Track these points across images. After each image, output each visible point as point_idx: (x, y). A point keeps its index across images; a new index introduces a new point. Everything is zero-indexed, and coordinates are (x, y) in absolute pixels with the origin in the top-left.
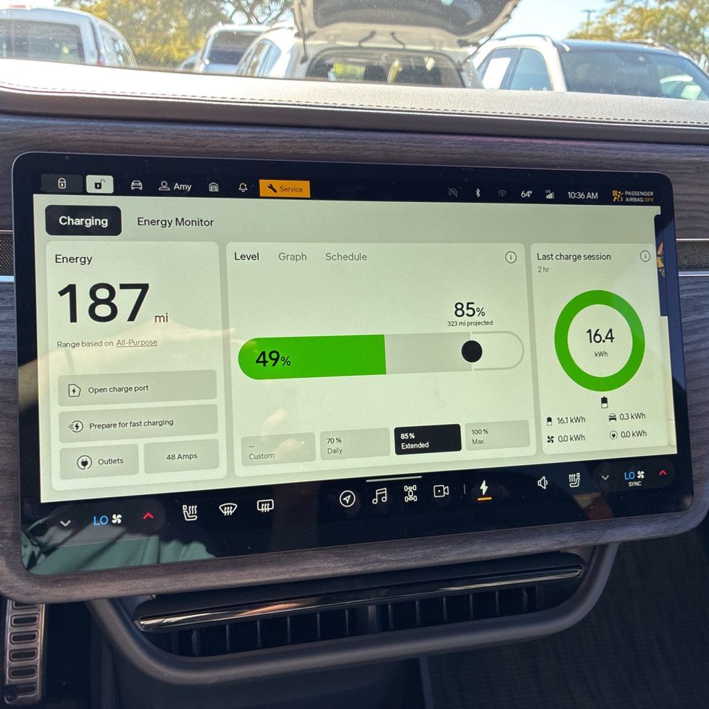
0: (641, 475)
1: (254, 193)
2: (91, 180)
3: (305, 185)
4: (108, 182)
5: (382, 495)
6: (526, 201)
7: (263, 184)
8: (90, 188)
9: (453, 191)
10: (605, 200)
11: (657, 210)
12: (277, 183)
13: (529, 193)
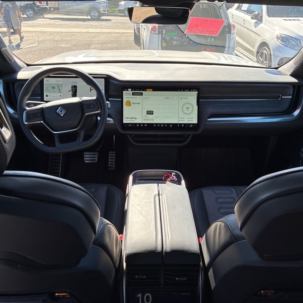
0: (192, 125)
1: (146, 91)
2: (129, 89)
3: (152, 90)
4: (131, 90)
5: (159, 125)
6: (179, 91)
7: (147, 89)
8: (129, 90)
9: (169, 90)
10: (190, 91)
11: (197, 92)
12: (148, 89)
13: (179, 90)
